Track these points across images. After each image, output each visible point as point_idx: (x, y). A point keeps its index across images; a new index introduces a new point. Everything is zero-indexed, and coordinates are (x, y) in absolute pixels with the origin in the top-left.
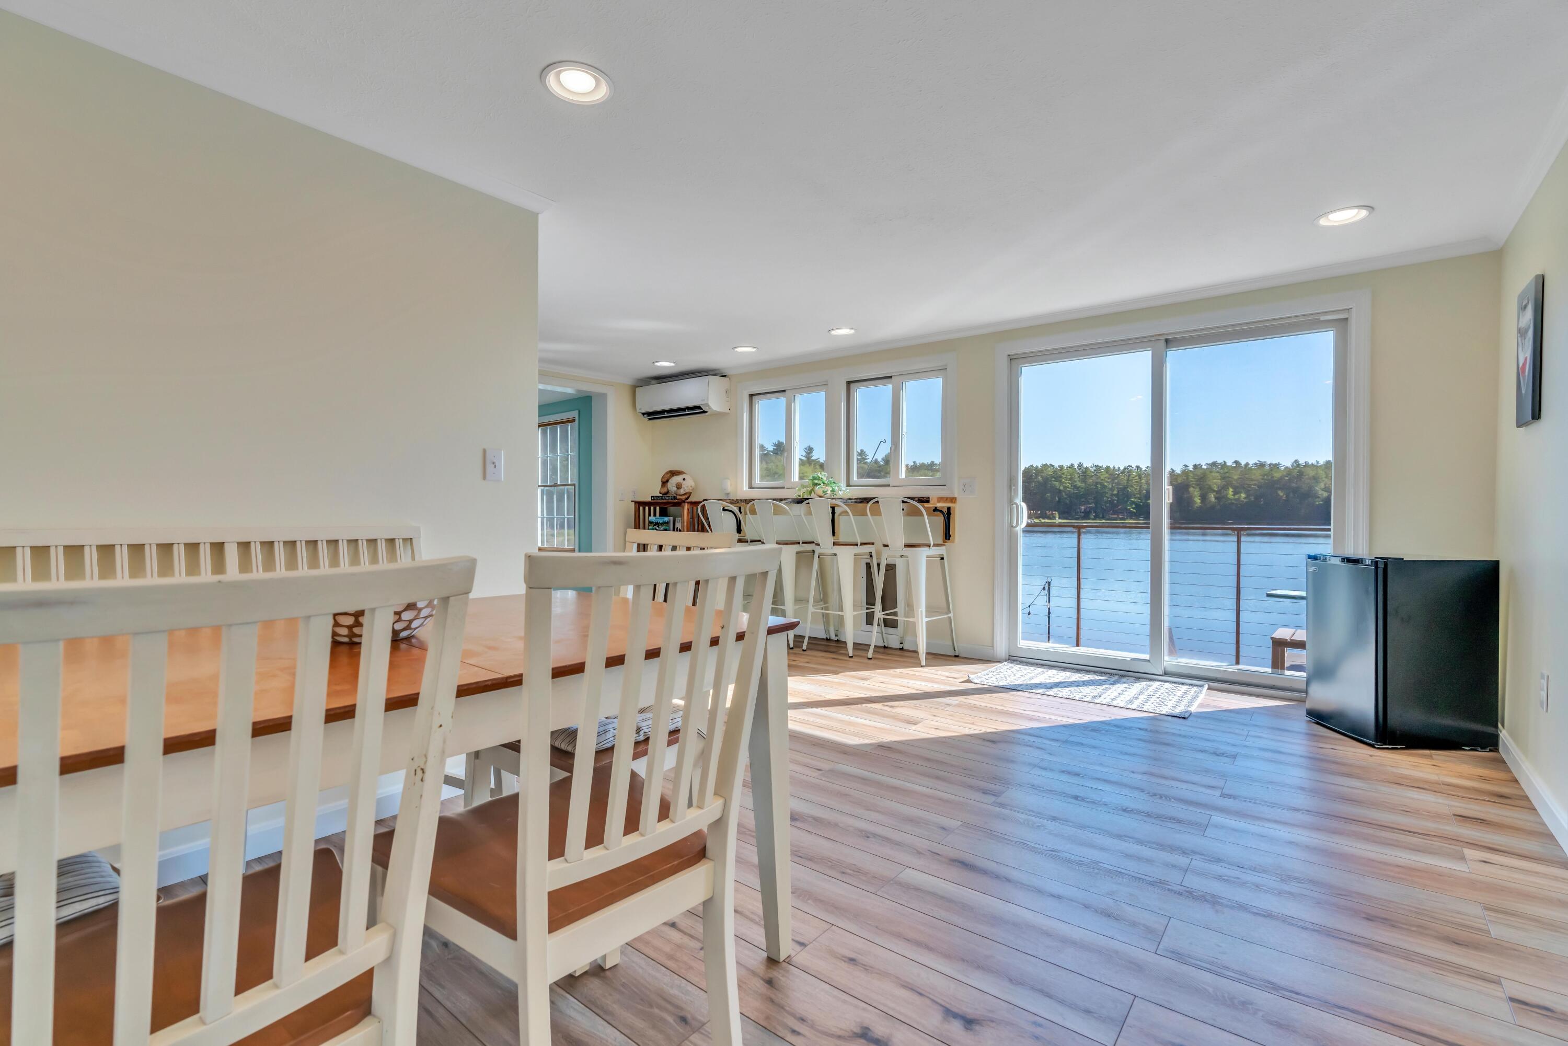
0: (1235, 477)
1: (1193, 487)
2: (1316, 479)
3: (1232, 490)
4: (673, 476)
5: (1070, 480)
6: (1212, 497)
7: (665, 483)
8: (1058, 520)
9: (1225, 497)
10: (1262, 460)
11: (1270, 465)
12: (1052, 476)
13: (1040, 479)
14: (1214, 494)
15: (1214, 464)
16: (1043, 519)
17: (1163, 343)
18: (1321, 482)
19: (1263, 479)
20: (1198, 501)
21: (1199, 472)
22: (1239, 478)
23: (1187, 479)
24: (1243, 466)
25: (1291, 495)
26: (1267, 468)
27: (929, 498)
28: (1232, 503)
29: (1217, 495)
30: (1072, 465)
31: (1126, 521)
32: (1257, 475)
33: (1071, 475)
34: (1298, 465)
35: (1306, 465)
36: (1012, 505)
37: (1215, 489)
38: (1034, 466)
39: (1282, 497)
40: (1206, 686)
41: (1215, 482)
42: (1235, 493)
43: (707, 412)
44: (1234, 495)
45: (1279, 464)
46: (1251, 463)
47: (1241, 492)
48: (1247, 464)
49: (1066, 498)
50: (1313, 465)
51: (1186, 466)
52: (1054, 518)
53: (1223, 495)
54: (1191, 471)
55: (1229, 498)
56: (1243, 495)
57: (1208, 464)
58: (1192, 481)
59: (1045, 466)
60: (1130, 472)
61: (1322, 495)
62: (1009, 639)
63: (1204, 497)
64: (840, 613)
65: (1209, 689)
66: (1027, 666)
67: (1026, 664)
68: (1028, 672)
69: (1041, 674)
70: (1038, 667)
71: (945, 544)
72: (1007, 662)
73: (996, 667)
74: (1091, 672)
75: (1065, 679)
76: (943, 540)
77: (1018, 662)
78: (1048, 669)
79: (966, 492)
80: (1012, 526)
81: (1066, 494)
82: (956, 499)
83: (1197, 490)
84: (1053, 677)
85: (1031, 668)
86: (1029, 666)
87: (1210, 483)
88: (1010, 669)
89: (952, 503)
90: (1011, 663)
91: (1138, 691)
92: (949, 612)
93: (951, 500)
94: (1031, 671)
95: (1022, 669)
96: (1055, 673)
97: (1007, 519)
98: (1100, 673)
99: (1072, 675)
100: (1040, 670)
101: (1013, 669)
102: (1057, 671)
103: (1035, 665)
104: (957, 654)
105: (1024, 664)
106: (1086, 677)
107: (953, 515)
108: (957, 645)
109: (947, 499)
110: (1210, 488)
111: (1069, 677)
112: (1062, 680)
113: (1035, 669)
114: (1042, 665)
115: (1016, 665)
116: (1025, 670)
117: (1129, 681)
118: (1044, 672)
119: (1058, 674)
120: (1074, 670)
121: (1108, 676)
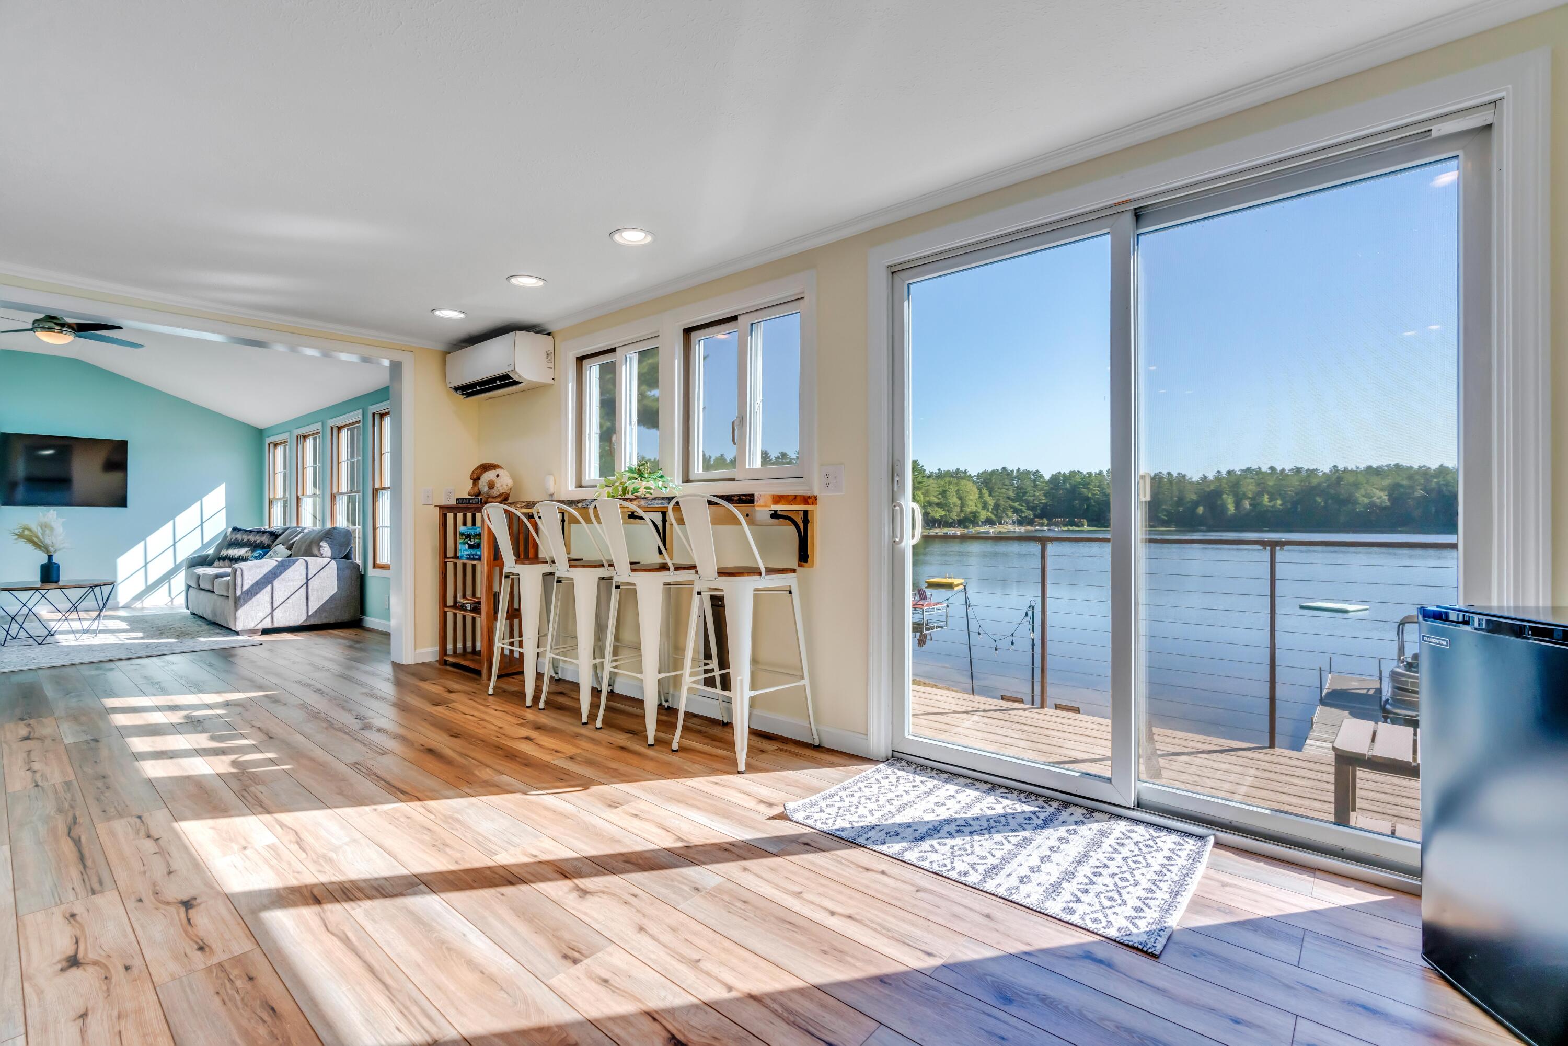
0: (1271, 483)
1: (1226, 494)
2: (1357, 485)
3: (1267, 497)
4: (485, 471)
5: (1099, 486)
6: (1246, 504)
7: (476, 479)
8: (1086, 528)
9: (1260, 504)
10: (1300, 466)
11: (1307, 470)
12: (1080, 483)
13: (1068, 485)
14: (1249, 500)
15: (1249, 470)
16: (1071, 526)
17: (1129, 219)
18: (1361, 488)
19: (1299, 485)
20: (1231, 508)
21: (1233, 479)
22: (1275, 484)
23: (1220, 485)
24: (1278, 471)
25: (1330, 501)
26: (1304, 473)
27: (753, 495)
28: (1267, 511)
29: (1252, 502)
30: (1101, 472)
31: (1158, 529)
32: (1295, 482)
33: (1100, 482)
34: (1337, 471)
35: (1346, 471)
36: (895, 506)
37: (1250, 496)
38: (1062, 473)
39: (1320, 503)
40: (1212, 840)
41: (1250, 488)
42: (1271, 500)
43: (521, 383)
44: (1269, 502)
45: (1317, 470)
46: (1287, 468)
47: (1277, 499)
48: (1283, 470)
49: (1094, 506)
50: (1352, 471)
51: (1219, 472)
52: (1083, 525)
53: (1258, 501)
54: (1224, 477)
55: (1265, 506)
56: (1279, 502)
57: (1242, 470)
58: (1225, 488)
59: (1073, 473)
60: (1161, 478)
61: (1363, 501)
62: (892, 723)
63: (1238, 504)
64: (639, 676)
65: (1218, 844)
66: (915, 772)
67: (915, 768)
68: (906, 789)
69: (924, 796)
70: (932, 775)
71: (798, 569)
72: (886, 763)
73: (860, 775)
74: (1015, 792)
75: (960, 812)
76: (793, 563)
77: (904, 763)
78: (946, 781)
79: (829, 486)
80: (894, 541)
81: (1095, 502)
82: (816, 497)
83: (1231, 497)
84: (942, 805)
85: (918, 778)
86: (918, 772)
87: (1244, 489)
88: (881, 781)
89: (809, 504)
90: (893, 764)
91: (1081, 849)
92: (802, 678)
93: (806, 500)
94: (914, 786)
95: (900, 782)
96: (952, 792)
97: (886, 529)
98: (1029, 794)
99: (978, 800)
100: (931, 783)
101: (884, 783)
102: (959, 786)
103: (929, 770)
104: (817, 743)
105: (911, 768)
106: (1001, 806)
107: (813, 523)
108: (817, 729)
109: (795, 497)
110: (1244, 494)
111: (970, 806)
112: (953, 814)
113: (922, 782)
114: (941, 771)
115: (899, 769)
116: (905, 784)
117: (1074, 818)
118: (934, 789)
119: (956, 795)
120: (987, 786)
121: (1038, 807)
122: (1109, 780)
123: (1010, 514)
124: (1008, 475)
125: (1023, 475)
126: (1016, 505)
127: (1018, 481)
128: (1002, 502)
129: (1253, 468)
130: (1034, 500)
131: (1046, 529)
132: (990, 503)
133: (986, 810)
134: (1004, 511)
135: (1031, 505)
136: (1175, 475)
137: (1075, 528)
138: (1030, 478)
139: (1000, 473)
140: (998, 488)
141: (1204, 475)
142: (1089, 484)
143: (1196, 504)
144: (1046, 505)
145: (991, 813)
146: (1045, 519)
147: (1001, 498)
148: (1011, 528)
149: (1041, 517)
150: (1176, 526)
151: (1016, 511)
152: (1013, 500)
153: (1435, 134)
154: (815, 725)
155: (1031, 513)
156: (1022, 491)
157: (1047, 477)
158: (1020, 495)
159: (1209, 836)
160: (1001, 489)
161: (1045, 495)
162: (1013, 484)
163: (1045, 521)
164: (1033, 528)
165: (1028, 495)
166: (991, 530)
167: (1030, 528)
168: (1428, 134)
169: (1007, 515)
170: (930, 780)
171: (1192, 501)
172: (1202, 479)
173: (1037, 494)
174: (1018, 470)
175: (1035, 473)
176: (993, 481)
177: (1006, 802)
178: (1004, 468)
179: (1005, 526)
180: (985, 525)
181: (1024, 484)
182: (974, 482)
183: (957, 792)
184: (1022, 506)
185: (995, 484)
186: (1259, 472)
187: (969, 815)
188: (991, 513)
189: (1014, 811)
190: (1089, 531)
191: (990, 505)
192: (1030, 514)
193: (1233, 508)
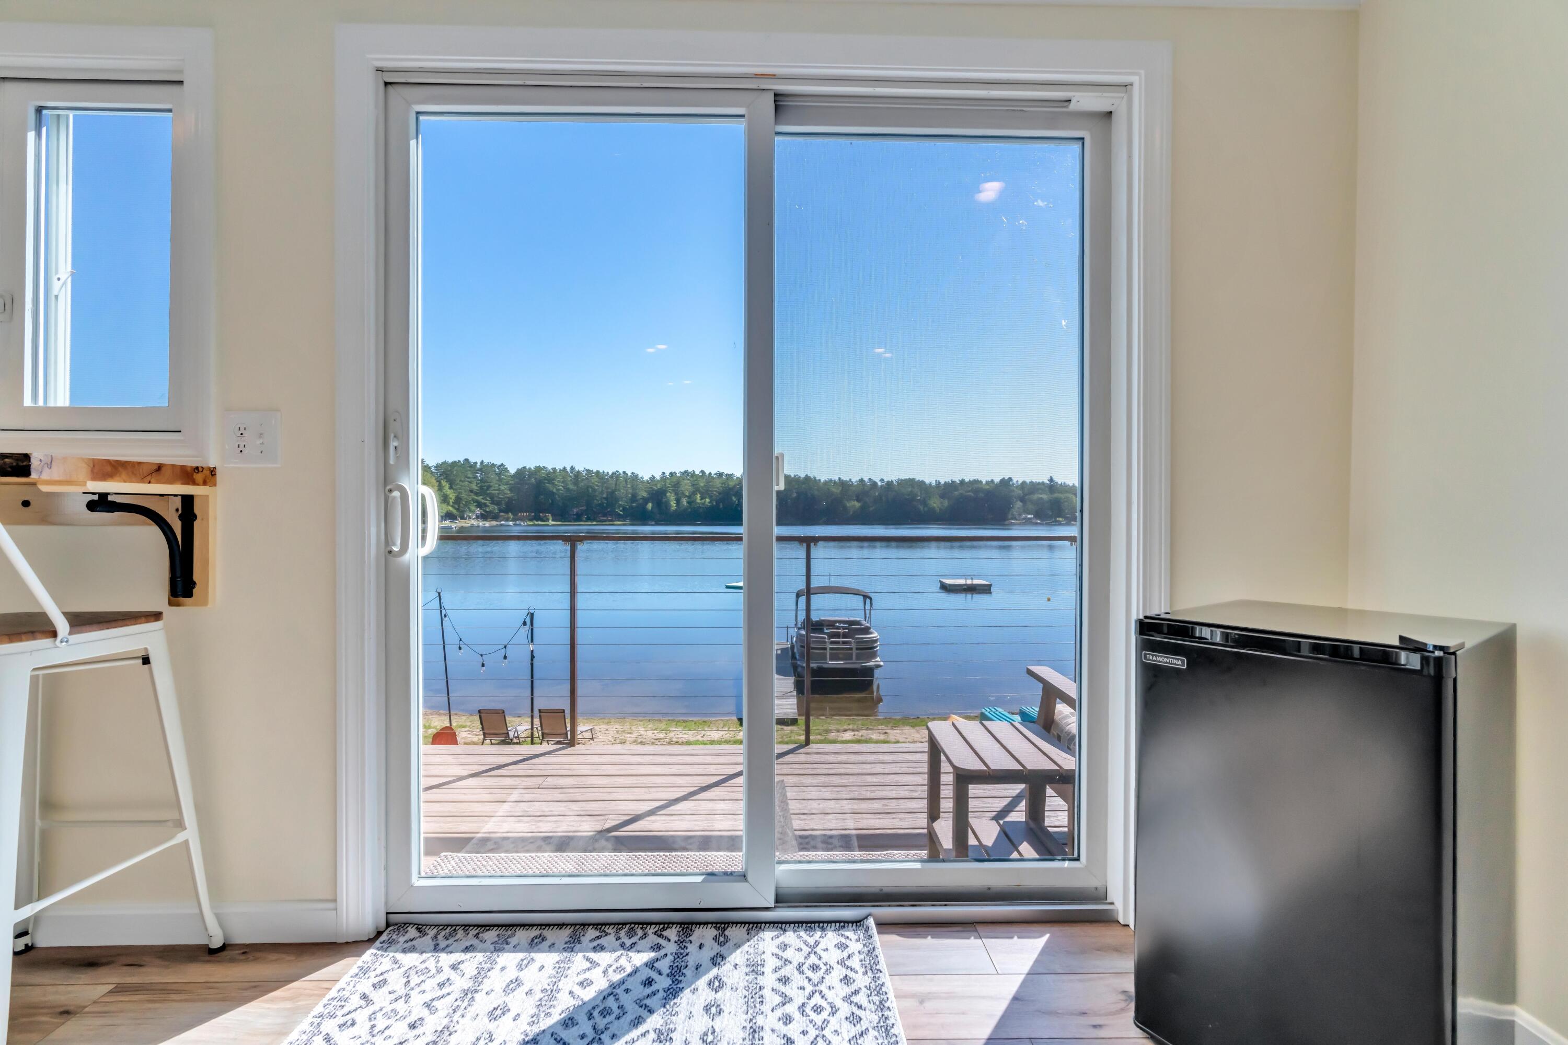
0: (702, 485)
1: (670, 492)
3: (699, 496)
5: (563, 482)
6: (684, 501)
8: (551, 522)
9: (695, 501)
11: (727, 475)
12: (545, 479)
13: (533, 481)
14: (686, 498)
15: (686, 472)
16: (537, 521)
17: (770, 102)
20: (673, 504)
21: (674, 479)
22: (705, 486)
23: (665, 484)
28: (700, 507)
29: (688, 500)
30: (565, 468)
32: (718, 483)
33: (563, 478)
36: (390, 491)
37: (687, 494)
40: (871, 922)
41: (686, 487)
42: (702, 498)
44: (701, 500)
45: (732, 474)
46: (713, 473)
47: (706, 498)
48: (710, 474)
49: (559, 501)
51: (664, 473)
52: (548, 520)
53: (693, 499)
54: (667, 478)
55: (698, 503)
56: (707, 500)
57: (681, 472)
58: (669, 487)
59: (539, 469)
60: (618, 477)
62: (386, 868)
63: (678, 501)
66: (436, 948)
67: (435, 937)
68: (427, 997)
69: (466, 1003)
70: (468, 944)
71: (170, 613)
72: (377, 943)
73: (325, 1000)
74: (610, 931)
75: (538, 1016)
76: (157, 598)
77: (412, 932)
78: (498, 948)
79: (245, 451)
80: (390, 552)
81: (559, 497)
82: (213, 472)
83: (673, 495)
84: (504, 1013)
85: (446, 959)
86: (443, 944)
87: (683, 489)
88: (373, 995)
89: (194, 483)
90: (391, 942)
91: (742, 1018)
92: (180, 825)
93: (188, 474)
94: (441, 985)
95: (412, 984)
96: (512, 973)
97: (373, 530)
98: (631, 927)
99: (561, 971)
100: (472, 962)
101: (381, 998)
102: (521, 951)
103: (460, 933)
104: (216, 943)
105: (427, 940)
106: (598, 971)
107: (206, 518)
108: (218, 917)
109: (159, 468)
110: (683, 493)
111: (551, 993)
112: (528, 1028)
113: (454, 967)
114: (482, 926)
115: (404, 951)
116: (423, 987)
117: (707, 954)
118: (480, 976)
119: (522, 975)
120: (566, 933)
121: (653, 949)
122: (743, 877)
123: (473, 508)
124: (471, 467)
125: (486, 468)
126: (480, 498)
127: (481, 474)
128: (464, 495)
129: (690, 471)
130: (498, 494)
131: (511, 523)
132: (451, 496)
133: (578, 990)
134: (466, 505)
135: (496, 499)
136: (629, 474)
137: (540, 523)
138: (495, 471)
139: (463, 465)
140: (460, 481)
141: (652, 476)
142: (554, 479)
143: (646, 501)
144: (510, 499)
145: (588, 994)
146: (510, 514)
147: (463, 492)
148: (475, 523)
149: (506, 512)
150: (631, 520)
151: (479, 505)
152: (476, 494)
153: (1073, 107)
154: (212, 907)
155: (496, 507)
156: (486, 484)
157: (512, 471)
158: (484, 488)
159: (866, 918)
160: (463, 481)
161: (510, 490)
162: (476, 477)
163: (510, 515)
164: (498, 523)
165: (492, 488)
166: (454, 525)
167: (495, 523)
168: (1066, 104)
169: (469, 508)
170: (469, 955)
171: (643, 498)
172: (651, 479)
173: (502, 487)
174: (482, 462)
175: (500, 466)
176: (455, 472)
177: (604, 958)
178: (467, 460)
179: (467, 521)
180: (445, 520)
181: (488, 477)
182: (432, 472)
183: (520, 967)
184: (487, 500)
185: (456, 476)
186: (693, 473)
187: (556, 1016)
188: (452, 506)
189: (623, 975)
190: (553, 525)
191: (451, 498)
192: (494, 508)
193: (675, 505)
